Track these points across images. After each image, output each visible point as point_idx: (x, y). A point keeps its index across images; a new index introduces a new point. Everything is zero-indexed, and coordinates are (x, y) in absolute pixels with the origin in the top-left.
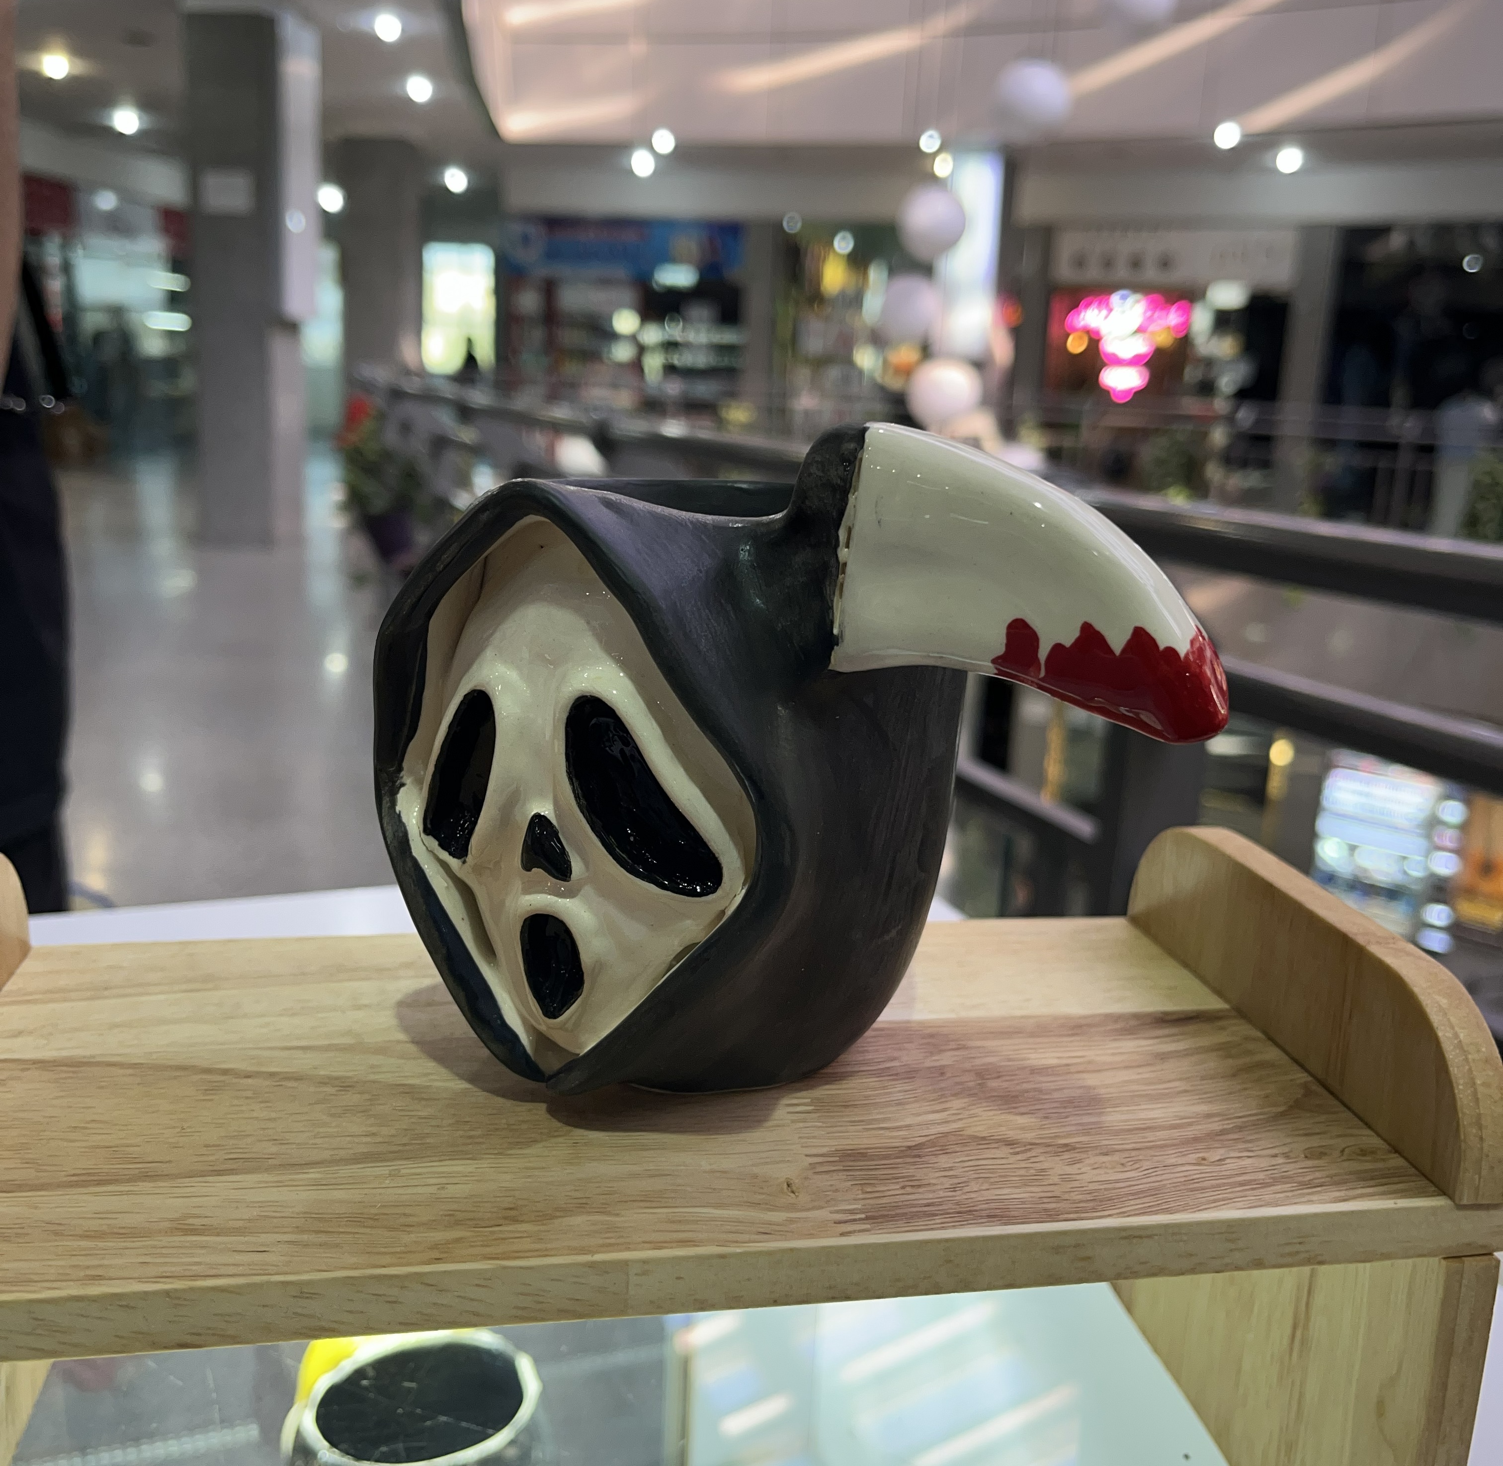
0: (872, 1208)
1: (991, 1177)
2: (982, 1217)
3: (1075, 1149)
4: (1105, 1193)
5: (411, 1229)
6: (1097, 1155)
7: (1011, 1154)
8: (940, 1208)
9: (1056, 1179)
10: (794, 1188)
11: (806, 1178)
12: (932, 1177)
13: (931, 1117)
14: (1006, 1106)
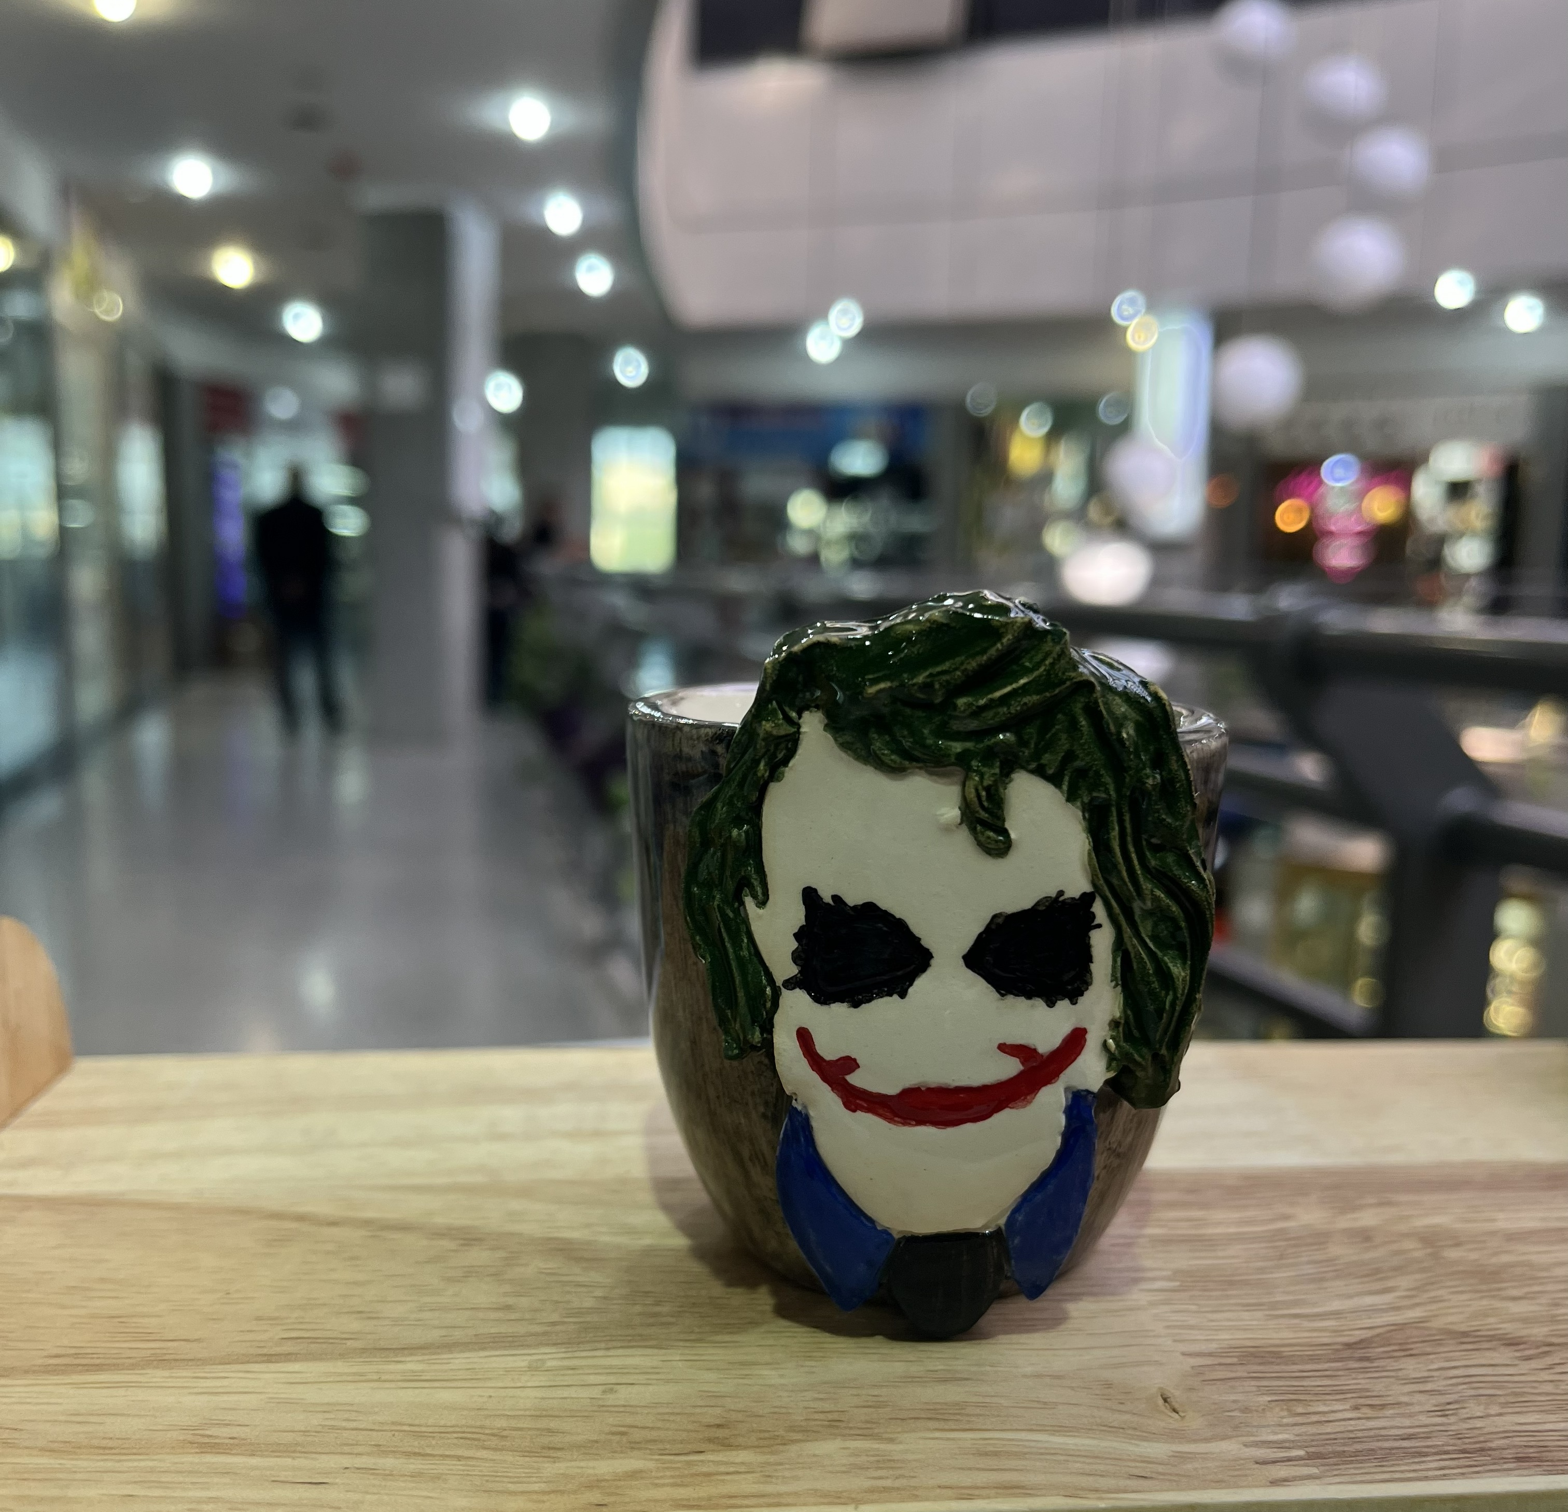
0: (1313, 1441)
1: (1500, 1395)
5: (559, 1454)
7: (1519, 1358)
8: (1430, 1442)
10: (1177, 1406)
11: (1192, 1389)
12: (1398, 1392)
13: (1369, 1300)
14: (1484, 1287)
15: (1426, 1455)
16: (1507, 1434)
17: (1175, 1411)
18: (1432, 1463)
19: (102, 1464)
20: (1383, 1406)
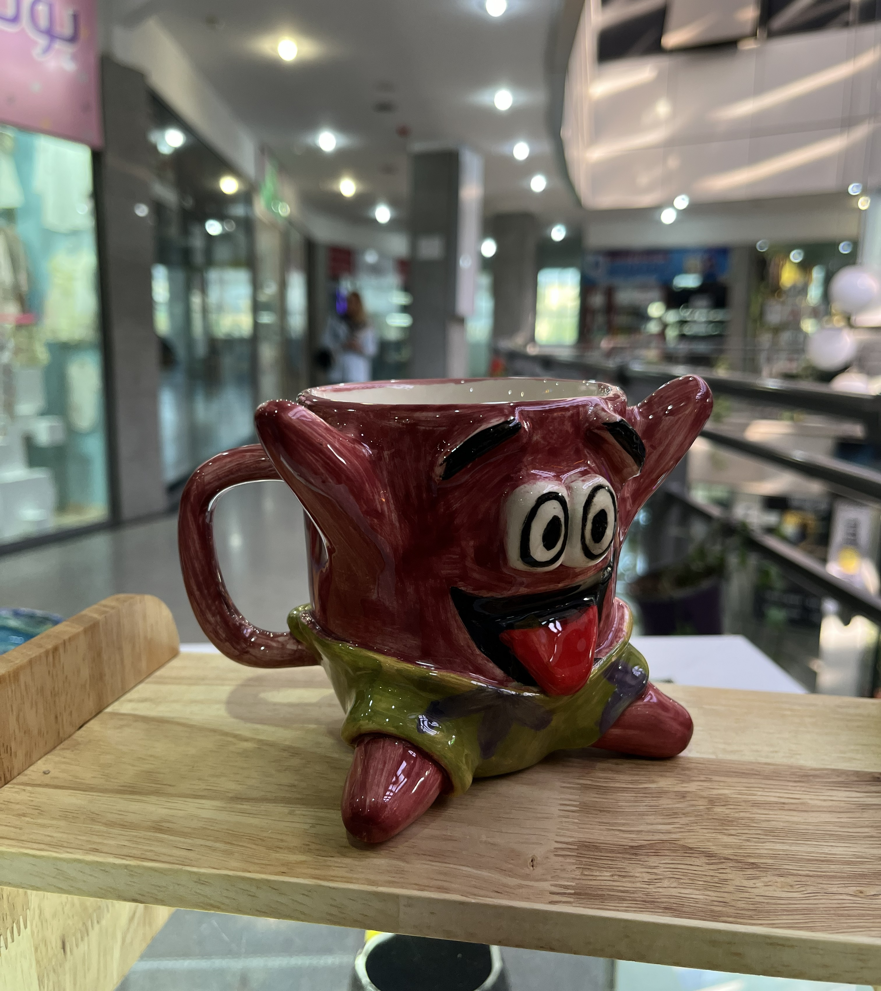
0: (581, 887)
1: (682, 879)
2: (659, 908)
3: (759, 868)
4: (769, 906)
5: (280, 850)
6: (773, 875)
7: (707, 863)
8: (632, 895)
9: (730, 888)
10: (535, 864)
11: (547, 858)
12: (638, 871)
13: (659, 827)
14: (720, 828)
15: (626, 900)
16: (671, 897)
18: (626, 904)
19: (121, 832)
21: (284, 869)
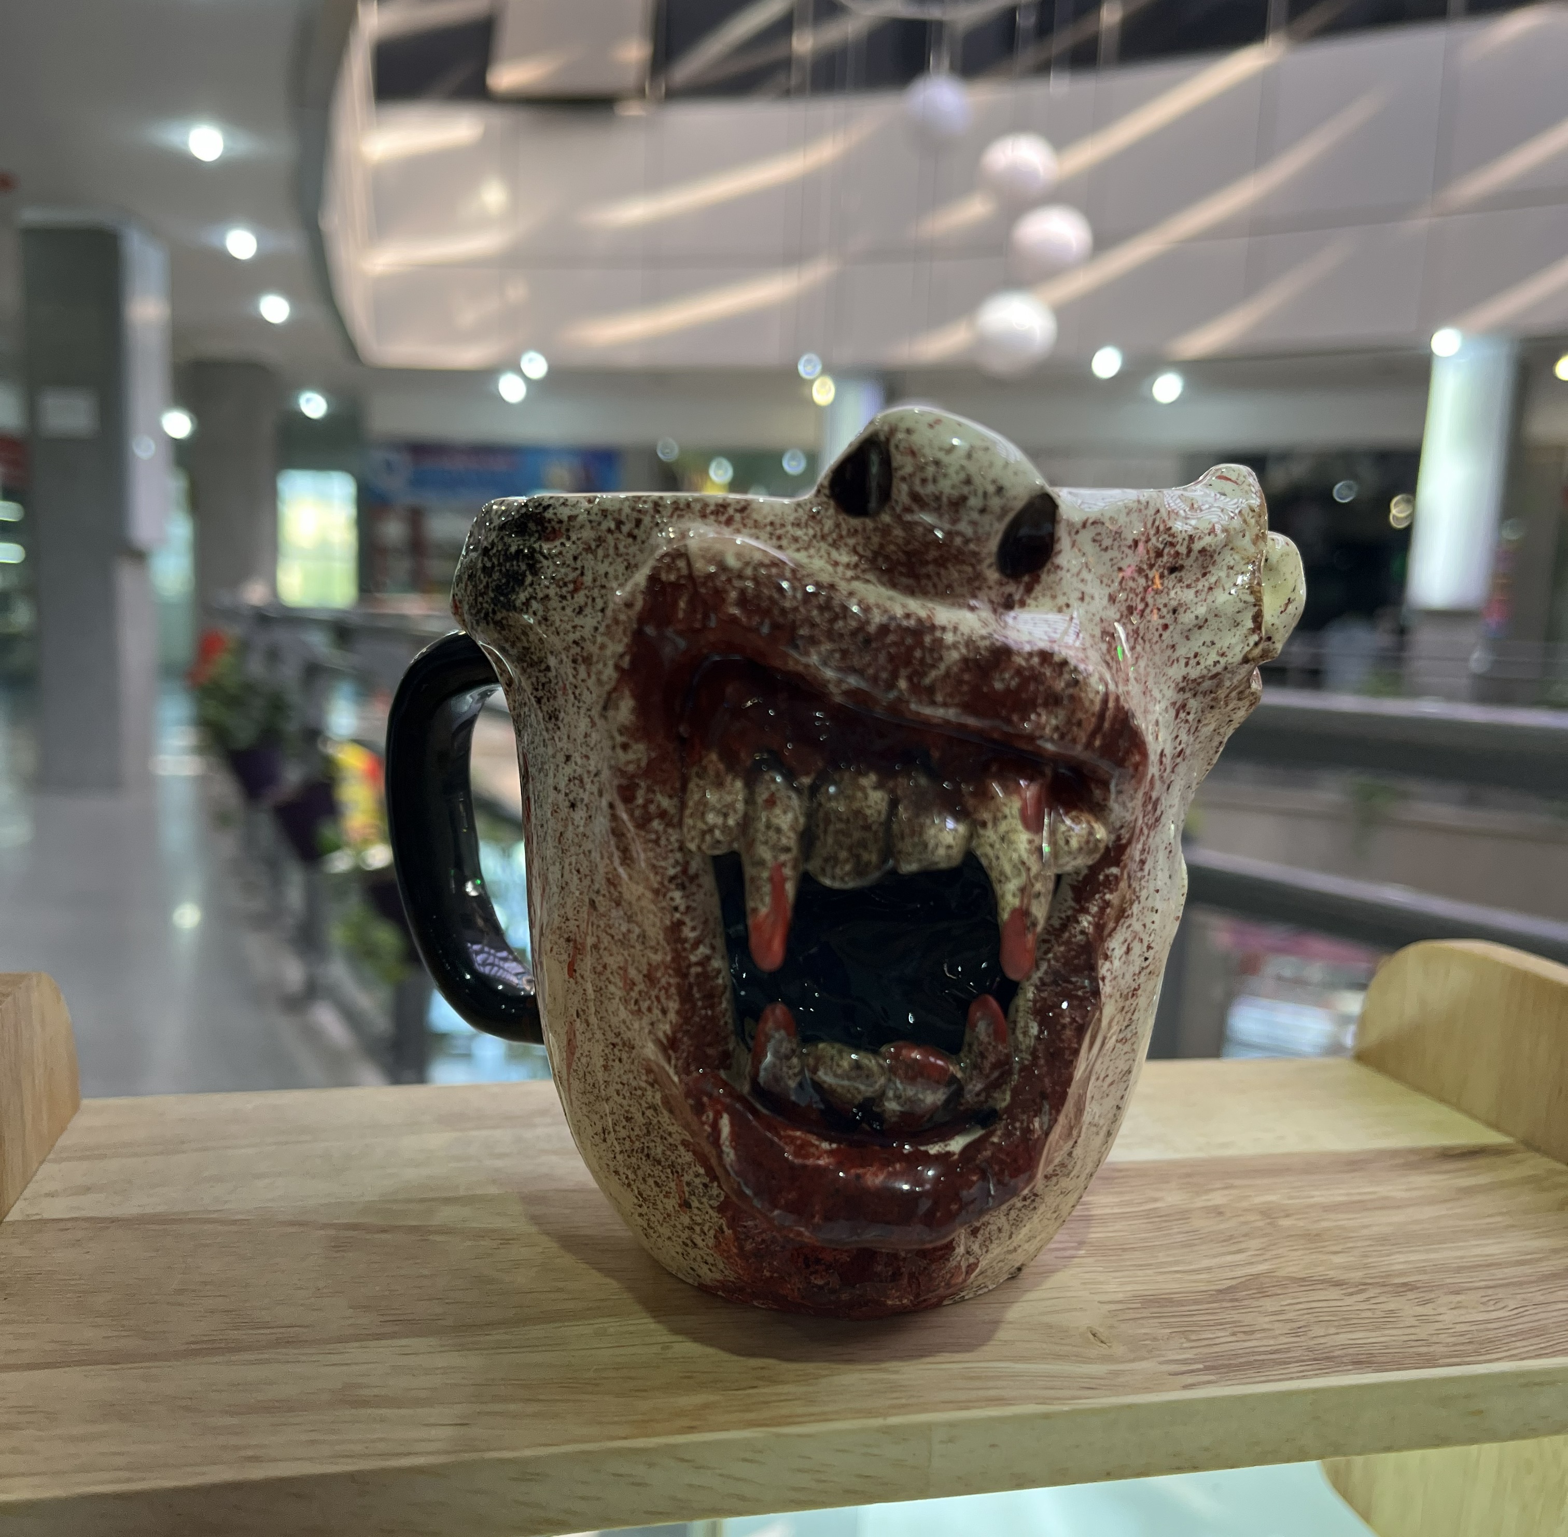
0: (1207, 1358)
1: (1334, 1321)
3: (1418, 1288)
4: (1480, 1334)
5: (645, 1394)
6: (1446, 1294)
7: (1345, 1294)
8: (1290, 1355)
9: (1413, 1321)
10: (1103, 1339)
11: (1112, 1327)
12: (1263, 1321)
13: (1229, 1258)
14: (1313, 1246)
15: (1289, 1363)
16: (1344, 1347)
17: (1102, 1342)
18: (1294, 1368)
20: (1253, 1332)
21: (685, 1422)
